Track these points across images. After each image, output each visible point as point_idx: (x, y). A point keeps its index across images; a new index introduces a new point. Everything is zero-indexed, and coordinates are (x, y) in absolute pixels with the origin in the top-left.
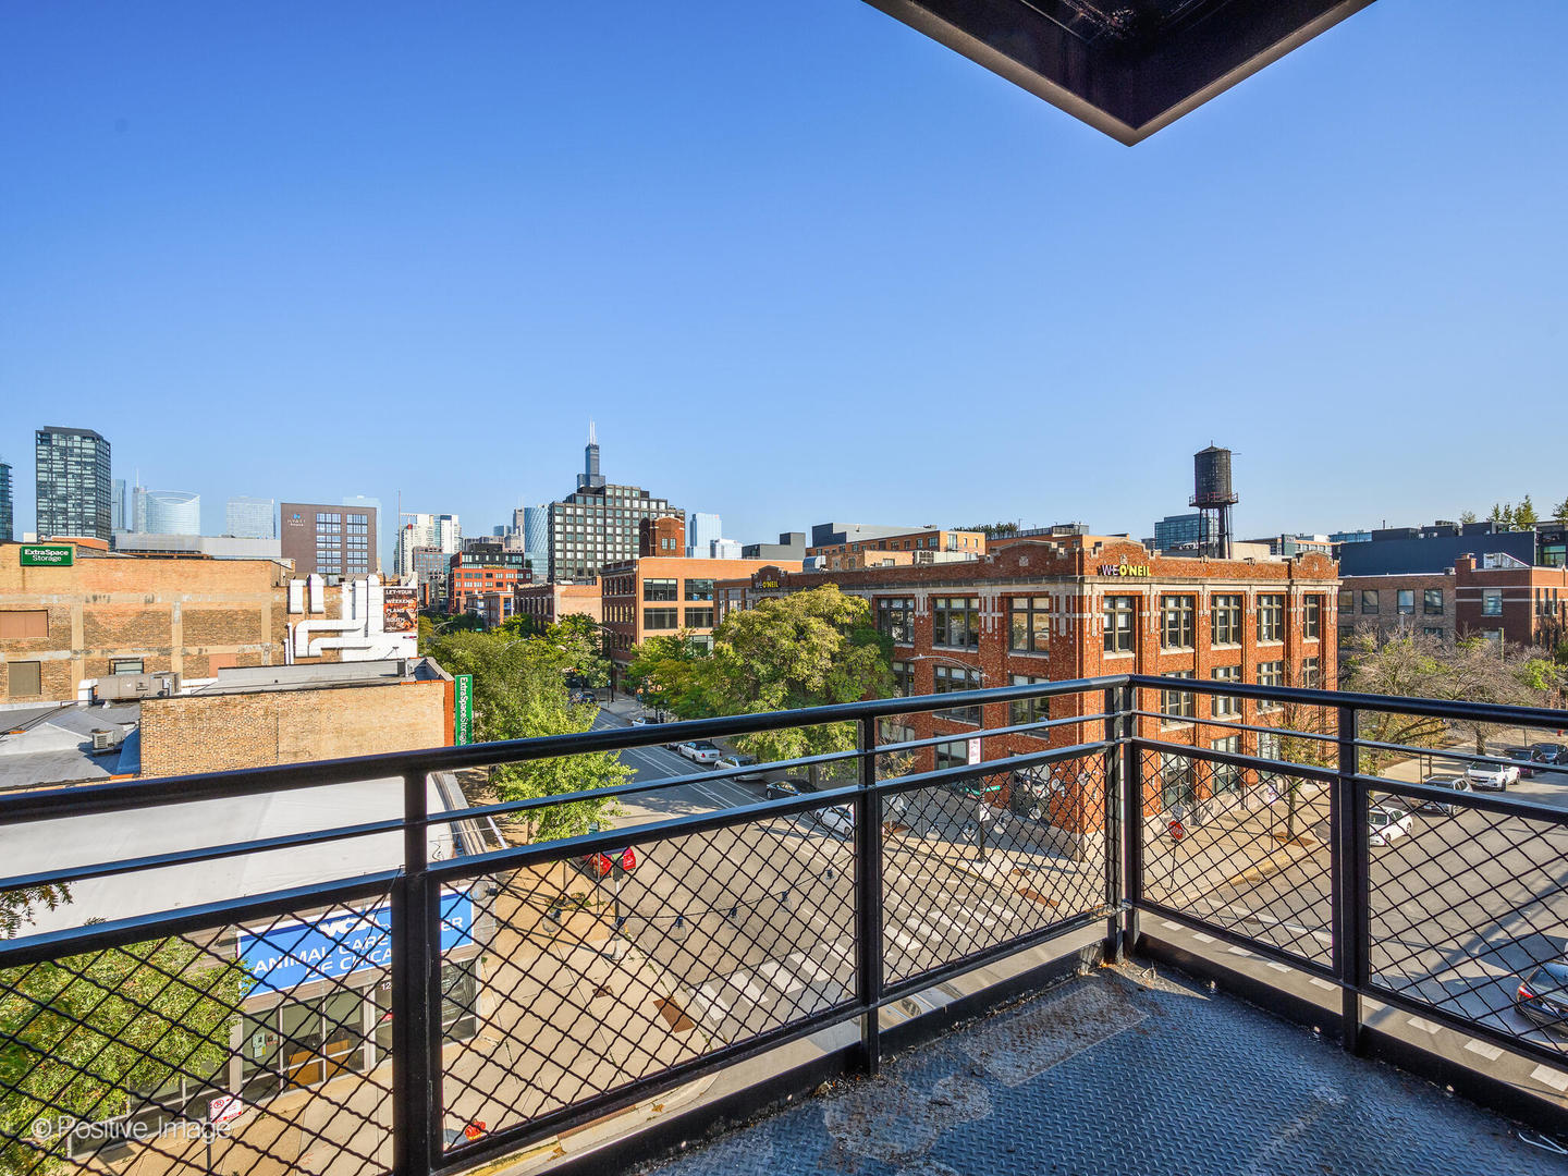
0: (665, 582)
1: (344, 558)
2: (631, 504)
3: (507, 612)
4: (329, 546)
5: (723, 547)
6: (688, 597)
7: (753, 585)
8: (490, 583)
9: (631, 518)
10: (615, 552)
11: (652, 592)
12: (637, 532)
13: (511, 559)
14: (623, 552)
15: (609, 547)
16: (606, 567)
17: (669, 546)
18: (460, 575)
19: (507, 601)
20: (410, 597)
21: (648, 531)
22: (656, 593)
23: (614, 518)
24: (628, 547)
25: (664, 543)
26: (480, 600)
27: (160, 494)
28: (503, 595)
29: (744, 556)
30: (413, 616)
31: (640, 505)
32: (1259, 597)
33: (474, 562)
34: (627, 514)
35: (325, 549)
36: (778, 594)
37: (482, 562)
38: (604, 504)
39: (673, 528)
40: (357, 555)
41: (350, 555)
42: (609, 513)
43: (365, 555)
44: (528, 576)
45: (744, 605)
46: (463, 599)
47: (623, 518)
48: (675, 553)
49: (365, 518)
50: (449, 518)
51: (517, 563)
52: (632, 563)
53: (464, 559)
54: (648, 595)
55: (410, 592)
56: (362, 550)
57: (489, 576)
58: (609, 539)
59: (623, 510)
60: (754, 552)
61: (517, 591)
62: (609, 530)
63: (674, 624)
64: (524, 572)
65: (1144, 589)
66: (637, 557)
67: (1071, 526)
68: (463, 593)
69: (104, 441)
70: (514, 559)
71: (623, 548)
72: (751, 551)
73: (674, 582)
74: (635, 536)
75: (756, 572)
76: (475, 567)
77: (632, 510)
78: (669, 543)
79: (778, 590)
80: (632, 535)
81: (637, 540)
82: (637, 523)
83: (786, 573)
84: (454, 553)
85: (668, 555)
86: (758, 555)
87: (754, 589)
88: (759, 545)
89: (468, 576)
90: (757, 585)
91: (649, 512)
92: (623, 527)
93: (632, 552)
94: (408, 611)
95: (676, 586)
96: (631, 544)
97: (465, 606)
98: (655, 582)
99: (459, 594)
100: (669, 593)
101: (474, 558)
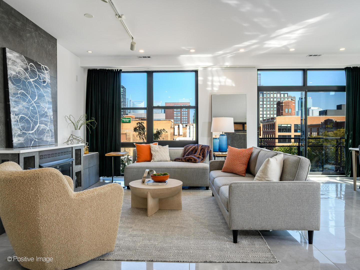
0: (286, 125)
1: (181, 119)
2: (273, 95)
4: (177, 115)
5: (313, 111)
6: (296, 131)
7: (322, 126)
9: (273, 101)
10: (267, 114)
11: (281, 129)
12: (275, 106)
14: (270, 114)
15: (265, 112)
16: (264, 120)
17: (288, 111)
21: (280, 106)
22: (283, 129)
23: (267, 101)
24: (272, 112)
25: (286, 110)
27: (136, 101)
29: (320, 114)
31: (277, 96)
34: (272, 100)
35: (176, 116)
36: (331, 130)
38: (263, 96)
39: (290, 104)
41: (183, 118)
42: (265, 100)
43: (187, 118)
47: (270, 101)
48: (291, 114)
52: (273, 119)
54: (280, 130)
56: (186, 116)
58: (265, 109)
59: (270, 98)
60: (324, 113)
62: (265, 106)
63: (290, 142)
66: (275, 116)
69: (125, 88)
71: (270, 112)
73: (290, 125)
74: (275, 108)
75: (323, 121)
77: (273, 98)
78: (288, 110)
79: (332, 128)
80: (273, 108)
81: (276, 109)
82: (275, 103)
83: (336, 121)
85: (288, 115)
86: (326, 114)
87: (322, 128)
88: (326, 110)
90: (324, 126)
91: (281, 98)
92: (270, 104)
93: (273, 114)
95: (291, 127)
96: (273, 111)
98: (282, 125)
100: (288, 129)
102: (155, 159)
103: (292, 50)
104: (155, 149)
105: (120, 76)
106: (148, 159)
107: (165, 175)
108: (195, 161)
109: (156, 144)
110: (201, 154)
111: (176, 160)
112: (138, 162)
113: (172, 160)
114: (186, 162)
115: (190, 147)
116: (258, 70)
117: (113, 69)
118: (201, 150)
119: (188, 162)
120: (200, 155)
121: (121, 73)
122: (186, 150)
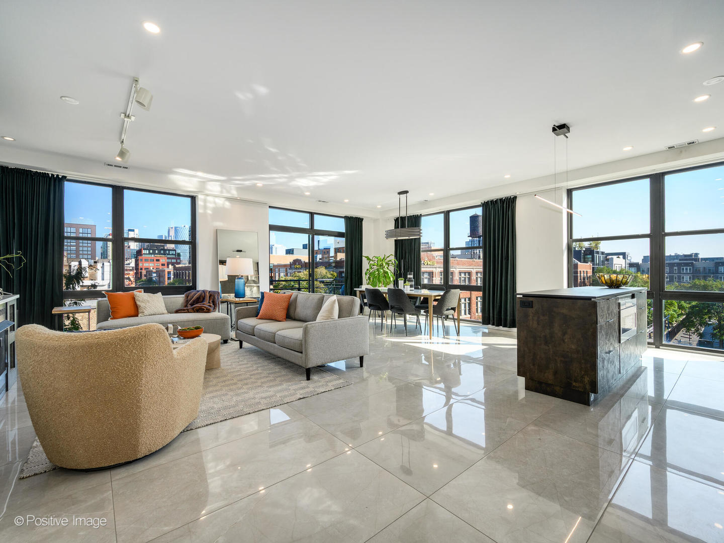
1: (77, 251)
3: (169, 278)
4: (69, 244)
5: (276, 248)
7: (291, 267)
8: (159, 264)
13: (169, 252)
18: (142, 260)
19: (169, 273)
20: (131, 270)
26: (154, 272)
28: (167, 270)
29: (287, 253)
30: (132, 279)
32: (460, 273)
33: (150, 253)
36: (301, 270)
37: (154, 253)
40: (85, 249)
41: (81, 249)
44: (178, 261)
45: (287, 275)
46: (144, 272)
49: (89, 231)
50: (133, 230)
51: (172, 254)
53: (144, 252)
55: (131, 268)
56: (88, 247)
57: (158, 260)
61: (175, 268)
64: (176, 259)
65: (434, 270)
67: (428, 243)
68: (143, 269)
70: (171, 253)
72: (290, 252)
75: (292, 261)
76: (150, 256)
83: (304, 262)
84: (138, 249)
86: (293, 253)
87: (291, 268)
88: (293, 249)
89: (146, 260)
90: (292, 266)
94: (130, 277)
97: (145, 276)
99: (142, 269)
101: (149, 252)
102: (146, 313)
103: (307, 194)
104: (144, 298)
105: (62, 186)
106: (133, 313)
107: (197, 328)
108: (208, 311)
109: (140, 292)
110: (211, 302)
111: (177, 312)
112: (114, 318)
113: (170, 312)
114: (195, 312)
115: (193, 294)
116: (270, 207)
117: (46, 172)
118: (210, 297)
119: (197, 312)
120: (209, 303)
121: (64, 182)
122: (189, 298)
